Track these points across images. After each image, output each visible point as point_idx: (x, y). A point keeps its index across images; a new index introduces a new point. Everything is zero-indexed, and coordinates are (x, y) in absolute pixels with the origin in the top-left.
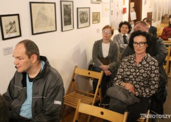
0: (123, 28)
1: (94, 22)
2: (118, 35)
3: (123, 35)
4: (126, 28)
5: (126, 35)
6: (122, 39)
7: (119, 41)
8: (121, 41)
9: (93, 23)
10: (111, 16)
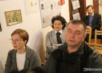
0: (56, 24)
1: (10, 24)
2: (52, 32)
3: (56, 32)
4: (59, 24)
5: (61, 32)
6: (55, 38)
7: (52, 40)
8: (54, 40)
9: (8, 25)
10: (42, 10)
